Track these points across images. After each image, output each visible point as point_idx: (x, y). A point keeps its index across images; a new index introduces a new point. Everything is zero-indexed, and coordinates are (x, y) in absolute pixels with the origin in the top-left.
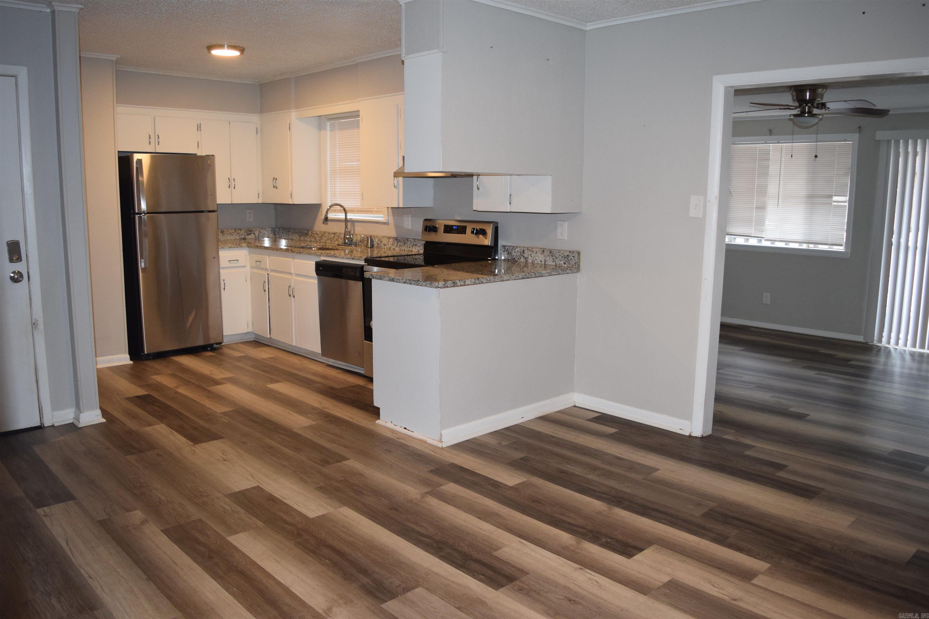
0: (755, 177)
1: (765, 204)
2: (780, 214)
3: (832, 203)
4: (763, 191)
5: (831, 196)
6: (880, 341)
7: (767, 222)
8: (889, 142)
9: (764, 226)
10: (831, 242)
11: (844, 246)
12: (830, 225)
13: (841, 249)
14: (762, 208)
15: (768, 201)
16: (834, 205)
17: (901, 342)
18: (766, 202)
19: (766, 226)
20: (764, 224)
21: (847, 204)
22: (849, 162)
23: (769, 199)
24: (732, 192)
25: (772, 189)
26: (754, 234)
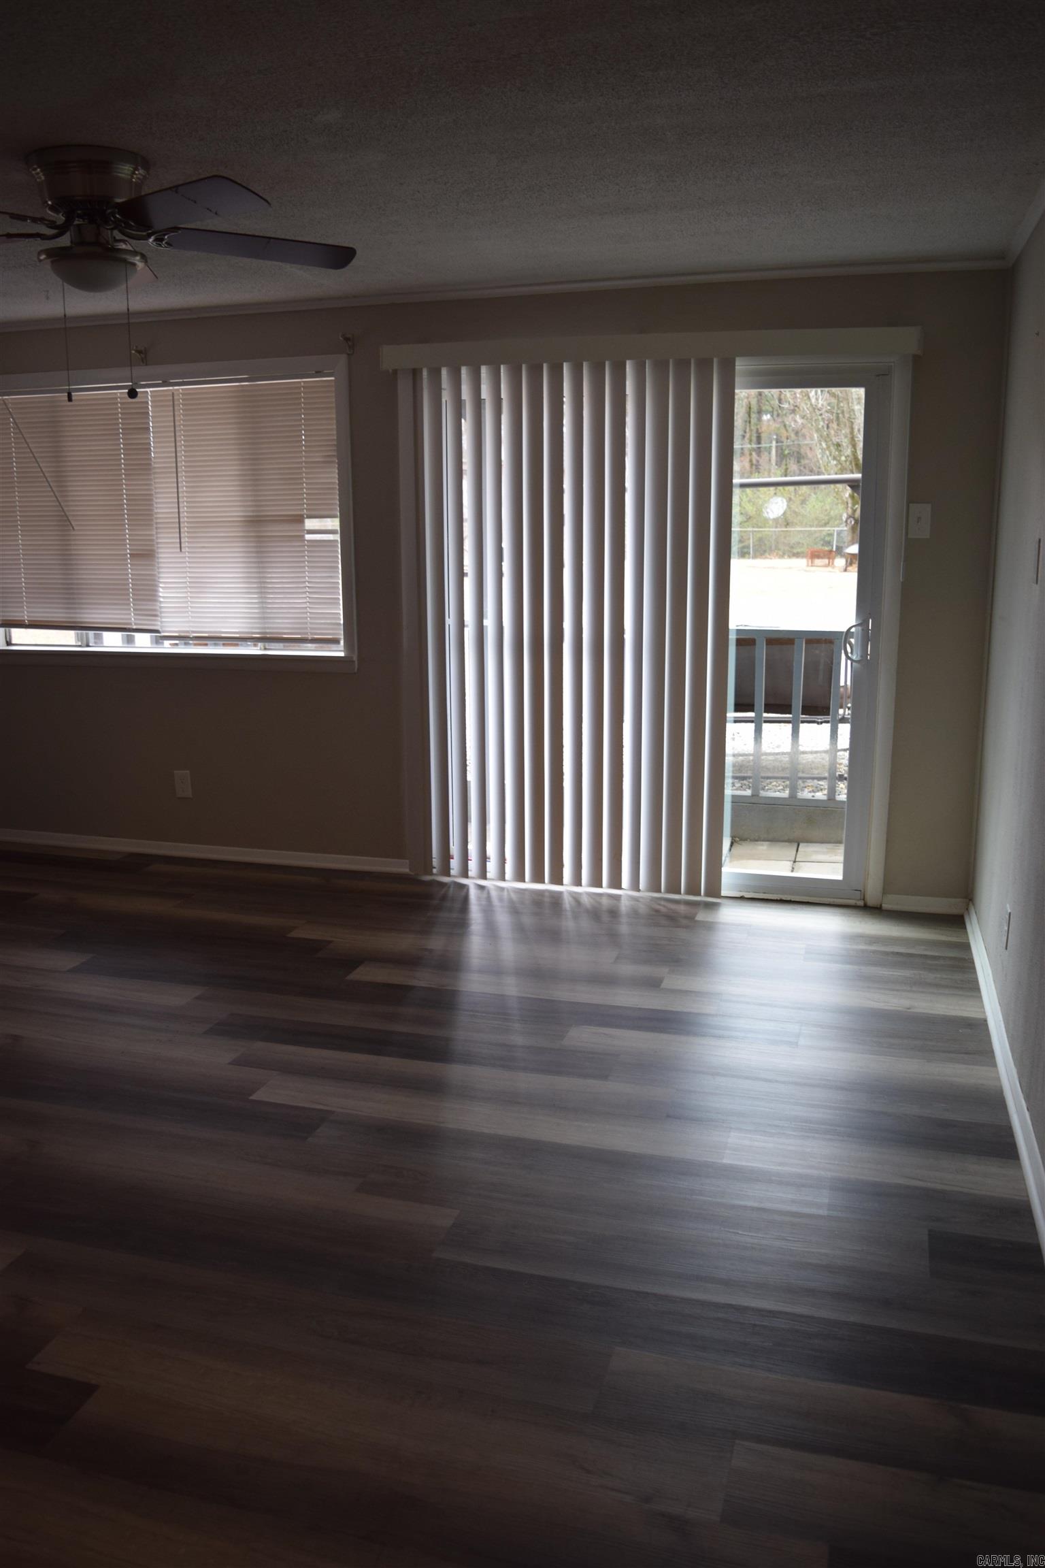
0: (121, 475)
1: (153, 545)
2: (189, 570)
3: (303, 536)
4: (143, 513)
5: (300, 520)
6: (446, 870)
7: (161, 590)
8: (415, 374)
9: (156, 601)
10: (312, 634)
11: (342, 642)
12: (305, 593)
13: (338, 652)
14: (146, 555)
15: (157, 538)
16: (308, 541)
17: (492, 867)
18: (152, 540)
19: (161, 602)
20: (155, 596)
21: (337, 537)
22: (332, 430)
23: (159, 531)
24: (70, 518)
25: (163, 507)
26: (135, 624)
